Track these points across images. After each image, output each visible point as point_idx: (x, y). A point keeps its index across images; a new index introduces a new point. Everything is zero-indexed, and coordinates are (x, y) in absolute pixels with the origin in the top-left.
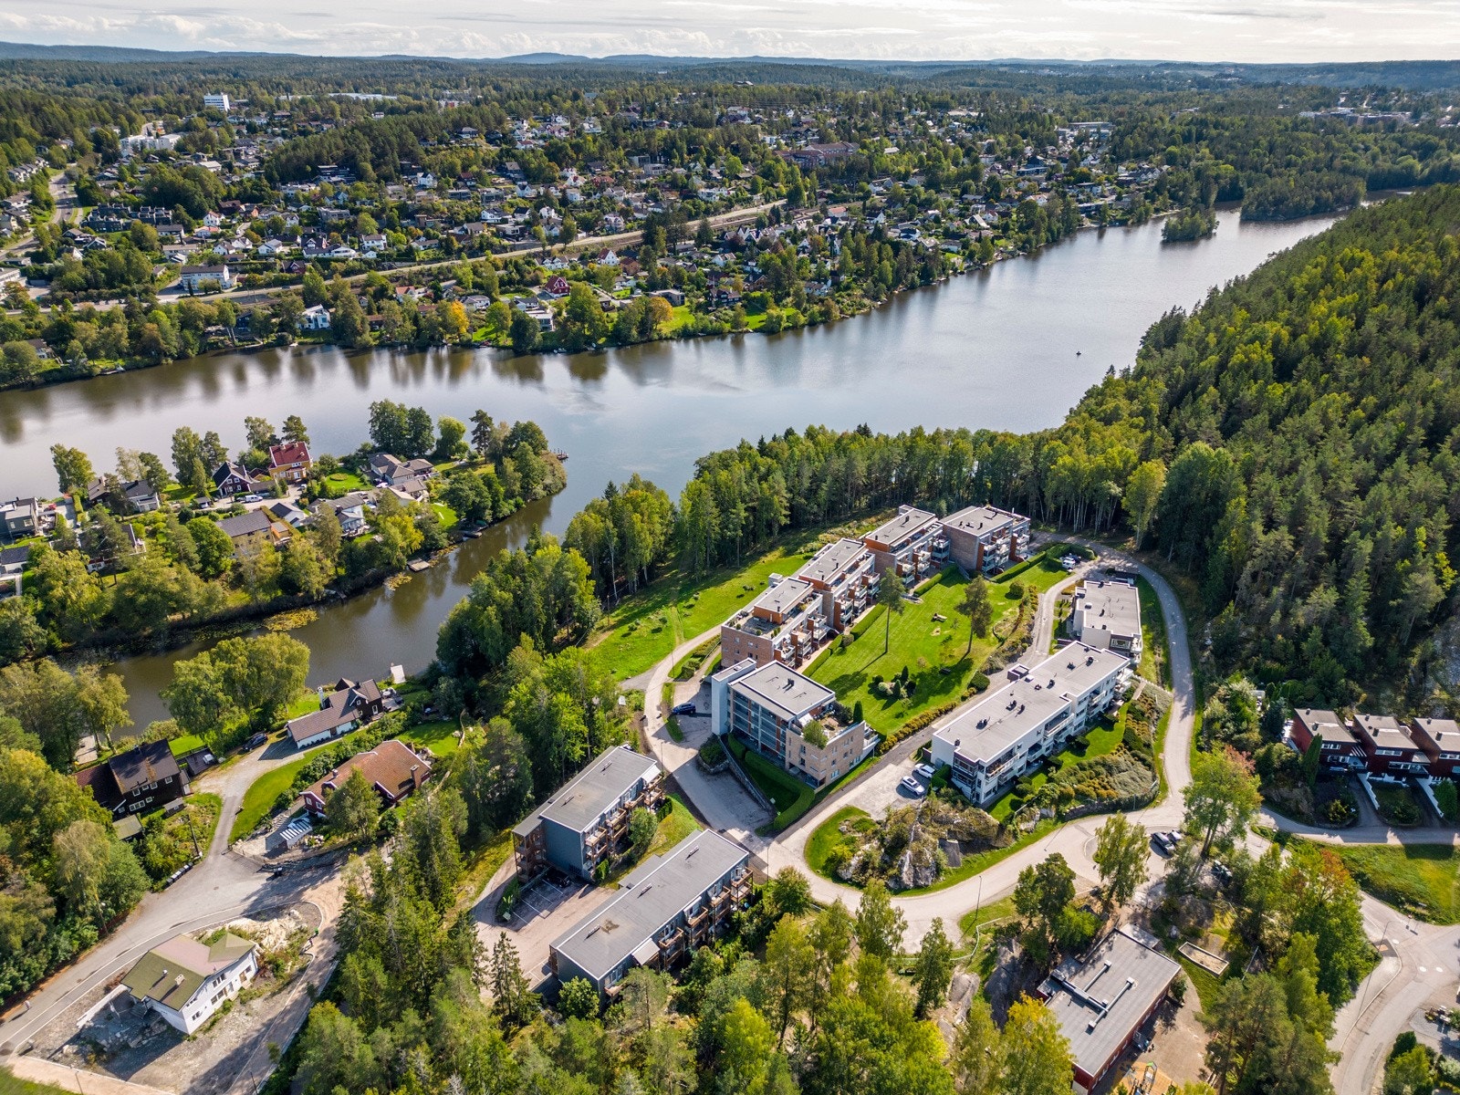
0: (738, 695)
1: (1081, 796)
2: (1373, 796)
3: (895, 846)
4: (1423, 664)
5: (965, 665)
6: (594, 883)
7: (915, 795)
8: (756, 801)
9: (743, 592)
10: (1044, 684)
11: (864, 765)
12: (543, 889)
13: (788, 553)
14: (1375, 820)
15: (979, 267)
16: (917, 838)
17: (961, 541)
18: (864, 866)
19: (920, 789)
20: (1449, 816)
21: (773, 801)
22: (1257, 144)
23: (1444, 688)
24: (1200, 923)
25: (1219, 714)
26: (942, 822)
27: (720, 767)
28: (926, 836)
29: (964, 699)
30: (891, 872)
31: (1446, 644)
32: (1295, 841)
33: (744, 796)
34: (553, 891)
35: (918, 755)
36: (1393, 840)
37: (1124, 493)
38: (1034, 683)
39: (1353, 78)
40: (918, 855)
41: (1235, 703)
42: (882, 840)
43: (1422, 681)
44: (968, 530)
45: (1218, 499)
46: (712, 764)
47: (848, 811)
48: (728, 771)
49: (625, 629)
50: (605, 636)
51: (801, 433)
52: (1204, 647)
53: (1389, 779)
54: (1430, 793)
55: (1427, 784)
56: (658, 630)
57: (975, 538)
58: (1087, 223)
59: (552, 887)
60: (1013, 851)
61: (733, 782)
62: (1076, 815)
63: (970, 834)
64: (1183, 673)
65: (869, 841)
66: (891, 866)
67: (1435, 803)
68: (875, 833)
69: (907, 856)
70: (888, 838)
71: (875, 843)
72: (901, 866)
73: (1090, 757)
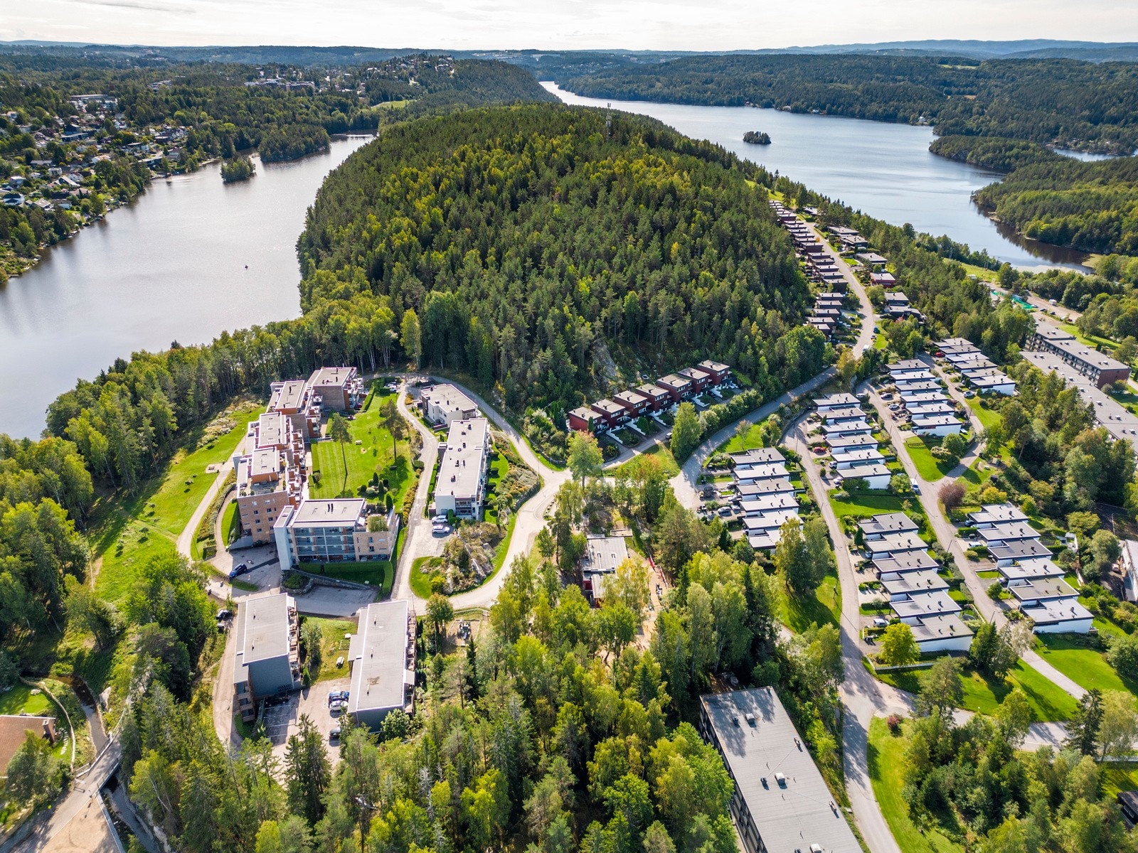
0: (297, 531)
1: (515, 495)
2: (617, 438)
3: (464, 561)
4: (596, 372)
5: (400, 462)
6: (306, 687)
7: (446, 534)
8: (354, 589)
9: (187, 487)
10: (462, 447)
11: (401, 536)
12: (273, 712)
13: (191, 450)
14: (625, 449)
15: (96, 217)
16: (472, 551)
17: (329, 392)
18: (456, 581)
19: (447, 529)
20: (647, 433)
21: (367, 582)
22: (238, 107)
23: (612, 379)
24: (609, 520)
25: (536, 431)
26: (475, 537)
27: (309, 586)
28: (474, 547)
29: (418, 477)
30: (472, 575)
31: (600, 360)
32: (605, 472)
33: (343, 591)
34: (281, 709)
35: (426, 514)
36: (637, 453)
37: (400, 336)
38: (456, 449)
39: (244, 57)
40: (478, 558)
41: (538, 422)
42: (454, 563)
43: (601, 380)
44: (329, 384)
45: (459, 322)
46: (302, 587)
47: (418, 563)
48: (315, 586)
49: (112, 550)
50: (100, 562)
51: (129, 360)
52: (500, 404)
53: (618, 428)
54: (635, 427)
55: (632, 424)
56: (143, 540)
57: (340, 387)
58: (154, 174)
59: (277, 708)
60: (510, 536)
61: (327, 589)
62: (519, 505)
63: (490, 536)
64: (502, 421)
65: (447, 567)
66: (470, 572)
67: (639, 430)
68: (447, 561)
69: (474, 562)
70: (456, 559)
71: (451, 566)
72: (475, 569)
73: (503, 476)
